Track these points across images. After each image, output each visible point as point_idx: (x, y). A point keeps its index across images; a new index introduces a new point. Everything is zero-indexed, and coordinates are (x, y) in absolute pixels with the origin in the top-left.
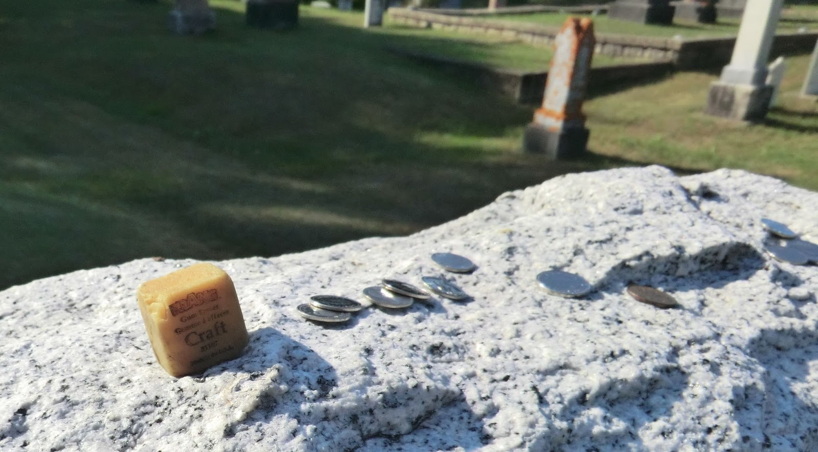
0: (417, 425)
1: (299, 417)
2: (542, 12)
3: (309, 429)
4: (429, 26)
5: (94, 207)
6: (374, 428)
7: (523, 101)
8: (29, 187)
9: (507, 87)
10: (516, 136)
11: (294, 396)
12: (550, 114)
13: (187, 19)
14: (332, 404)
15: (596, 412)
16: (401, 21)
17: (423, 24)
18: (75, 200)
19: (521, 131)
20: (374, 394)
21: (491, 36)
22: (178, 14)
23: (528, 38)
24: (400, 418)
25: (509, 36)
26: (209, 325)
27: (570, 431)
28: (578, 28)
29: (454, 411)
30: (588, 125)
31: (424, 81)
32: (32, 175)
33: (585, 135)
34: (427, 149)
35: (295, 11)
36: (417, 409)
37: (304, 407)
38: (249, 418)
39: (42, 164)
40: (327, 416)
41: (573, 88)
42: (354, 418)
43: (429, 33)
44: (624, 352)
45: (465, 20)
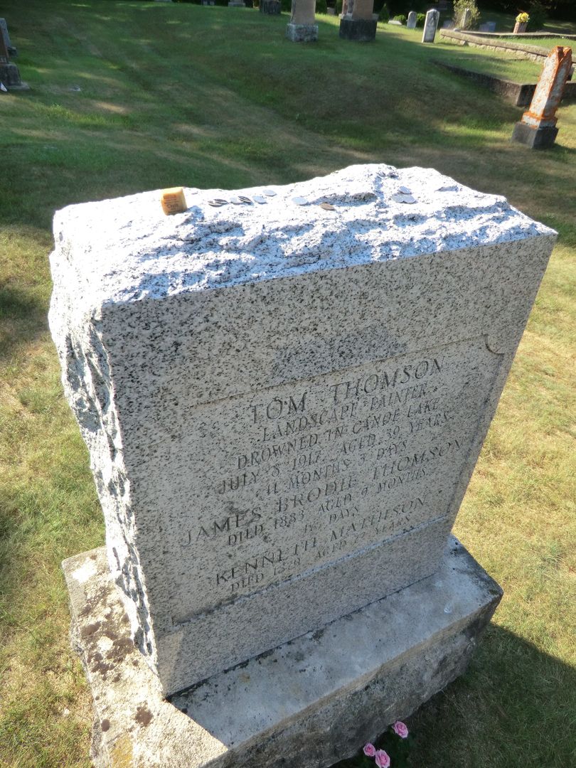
0: (227, 230)
1: (195, 225)
2: (548, 37)
3: (196, 228)
4: (466, 44)
5: (226, 162)
6: (215, 230)
7: (520, 105)
8: (187, 146)
9: (510, 94)
10: (509, 131)
11: (194, 220)
12: (532, 116)
13: (299, 30)
14: (204, 223)
15: (281, 233)
16: (447, 40)
17: (463, 42)
18: (215, 157)
19: (513, 126)
20: (215, 222)
21: (508, 54)
22: (292, 26)
23: (533, 57)
24: (222, 228)
25: (520, 54)
26: (174, 203)
27: (269, 236)
28: (561, 54)
29: (238, 229)
30: (558, 125)
31: (455, 86)
32: (188, 137)
33: (555, 131)
34: (447, 136)
35: (375, 26)
36: (227, 227)
37: (196, 223)
38: (182, 224)
39: (195, 130)
40: (202, 226)
41: (551, 98)
42: (209, 227)
43: (466, 50)
44: (297, 219)
45: (492, 41)
